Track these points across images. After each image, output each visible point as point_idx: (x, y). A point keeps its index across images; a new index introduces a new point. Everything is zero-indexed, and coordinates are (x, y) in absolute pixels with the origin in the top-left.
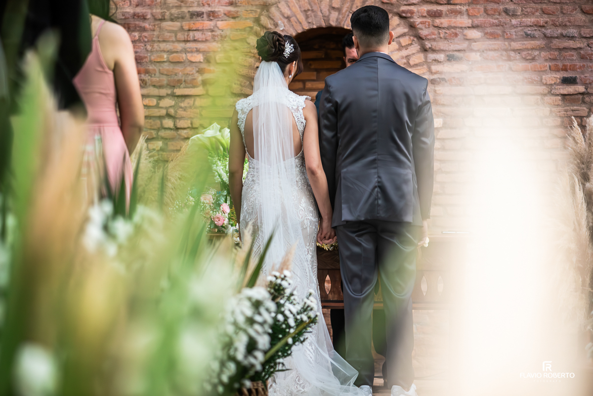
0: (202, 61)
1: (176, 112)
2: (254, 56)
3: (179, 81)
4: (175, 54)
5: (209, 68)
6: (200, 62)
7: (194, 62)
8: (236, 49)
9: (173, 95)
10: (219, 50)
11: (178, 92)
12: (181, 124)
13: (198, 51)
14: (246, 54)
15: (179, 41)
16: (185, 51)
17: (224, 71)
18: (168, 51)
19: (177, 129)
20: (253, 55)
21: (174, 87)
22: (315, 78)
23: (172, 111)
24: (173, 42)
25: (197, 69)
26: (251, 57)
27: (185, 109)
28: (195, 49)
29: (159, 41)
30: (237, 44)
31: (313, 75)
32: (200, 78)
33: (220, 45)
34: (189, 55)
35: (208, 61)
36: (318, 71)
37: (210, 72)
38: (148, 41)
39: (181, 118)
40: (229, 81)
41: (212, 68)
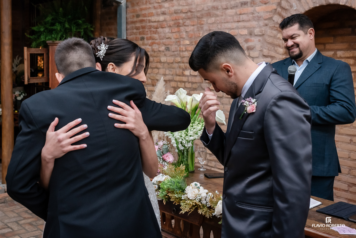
0: (247, 34)
2: (277, 30)
4: (232, 30)
5: (251, 39)
7: (242, 35)
8: (267, 25)
10: (257, 26)
13: (245, 27)
14: (272, 28)
15: (235, 22)
16: (238, 28)
18: (229, 29)
20: (276, 28)
24: (232, 22)
25: (244, 40)
26: (275, 30)
28: (243, 27)
29: (225, 23)
30: (266, 22)
32: (245, 45)
33: (257, 23)
34: (240, 30)
35: (251, 34)
37: (251, 41)
38: (219, 23)
40: (261, 47)
41: (253, 38)
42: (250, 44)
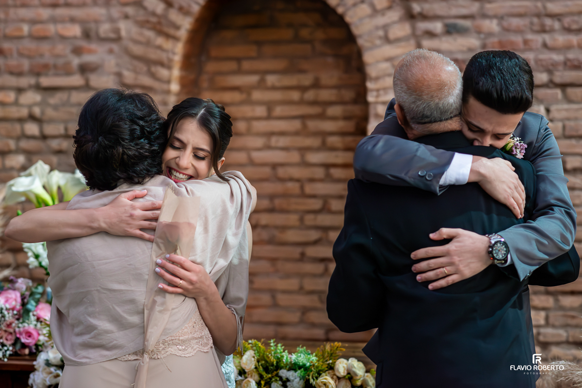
0: (79, 35)
1: (43, 113)
3: (46, 66)
4: (39, 25)
5: (88, 46)
6: (75, 38)
7: (67, 38)
8: (128, 17)
9: (38, 88)
10: (104, 18)
11: (45, 81)
12: (49, 130)
13: (73, 20)
15: (45, 5)
16: (54, 20)
17: (111, 51)
18: (30, 21)
19: (44, 137)
21: (38, 74)
22: (253, 54)
23: (37, 111)
24: (36, 6)
25: (72, 48)
27: (56, 107)
28: (69, 18)
29: (16, 6)
31: (252, 51)
32: (76, 61)
33: (104, 11)
34: (60, 26)
35: (87, 35)
36: (259, 43)
37: (90, 52)
39: (51, 121)
40: (118, 65)
41: (93, 46)
42: (88, 58)
